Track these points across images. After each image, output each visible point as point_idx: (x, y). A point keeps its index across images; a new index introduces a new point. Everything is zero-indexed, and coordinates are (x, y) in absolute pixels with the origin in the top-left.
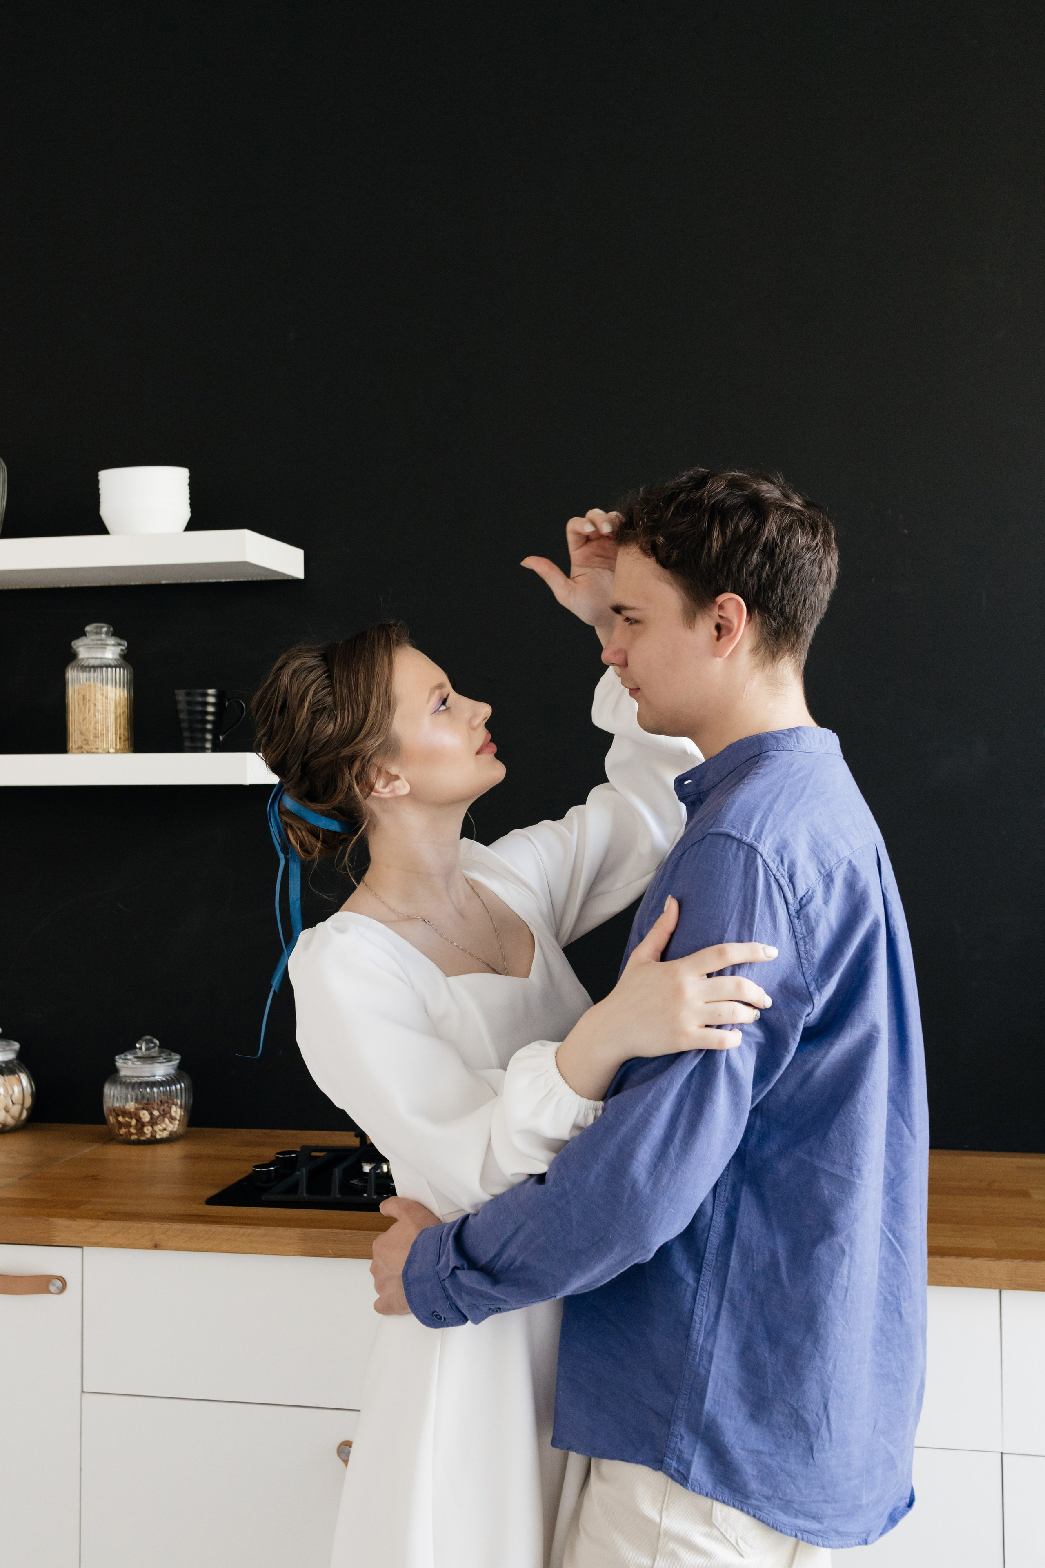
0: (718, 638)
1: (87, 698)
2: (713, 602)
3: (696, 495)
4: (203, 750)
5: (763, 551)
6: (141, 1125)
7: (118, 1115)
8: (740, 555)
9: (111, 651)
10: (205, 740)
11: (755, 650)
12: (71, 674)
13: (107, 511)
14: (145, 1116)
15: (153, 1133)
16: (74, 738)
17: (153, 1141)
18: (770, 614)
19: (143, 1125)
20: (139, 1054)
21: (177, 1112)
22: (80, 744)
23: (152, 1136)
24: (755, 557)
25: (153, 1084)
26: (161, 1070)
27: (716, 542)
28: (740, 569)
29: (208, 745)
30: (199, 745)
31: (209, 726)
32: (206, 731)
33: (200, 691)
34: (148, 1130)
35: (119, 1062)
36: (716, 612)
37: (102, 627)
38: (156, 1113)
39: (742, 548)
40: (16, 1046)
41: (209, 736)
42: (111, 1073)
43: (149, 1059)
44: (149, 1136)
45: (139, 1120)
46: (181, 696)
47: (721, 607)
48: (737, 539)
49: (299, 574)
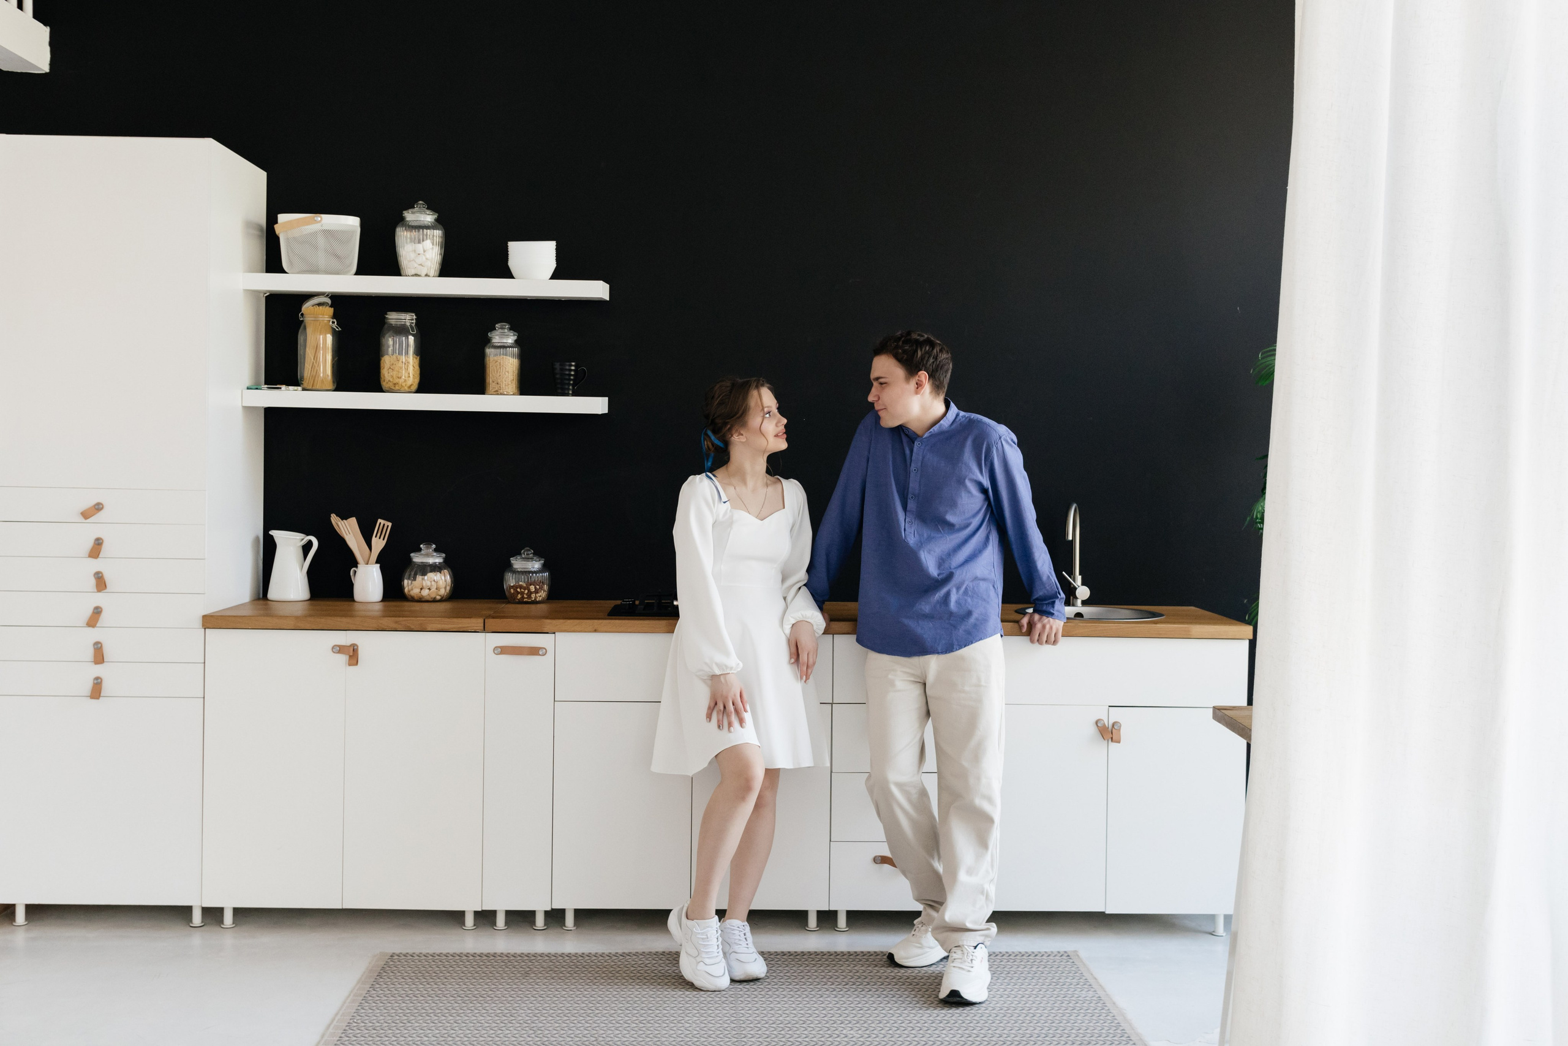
0: (917, 388)
1: (502, 364)
2: (917, 374)
3: (909, 337)
4: (567, 395)
5: (933, 358)
6: (530, 593)
7: (517, 588)
8: (926, 359)
9: (510, 339)
10: (569, 389)
11: (931, 392)
12: (489, 351)
13: (513, 263)
14: (532, 588)
15: (536, 597)
16: (491, 385)
17: (535, 602)
18: (936, 380)
19: (531, 593)
20: (523, 556)
21: (546, 587)
22: (497, 389)
23: (535, 599)
24: (931, 360)
25: (533, 572)
26: (536, 565)
27: (919, 353)
28: (927, 363)
29: (571, 392)
30: (567, 392)
31: (572, 382)
32: (569, 384)
33: (568, 363)
34: (533, 596)
35: (513, 561)
36: (917, 378)
37: (505, 325)
38: (538, 587)
39: (927, 356)
40: (444, 555)
41: (571, 387)
42: (509, 566)
43: (527, 559)
44: (533, 599)
45: (529, 590)
46: (557, 366)
47: (919, 376)
48: (926, 353)
49: (607, 298)
